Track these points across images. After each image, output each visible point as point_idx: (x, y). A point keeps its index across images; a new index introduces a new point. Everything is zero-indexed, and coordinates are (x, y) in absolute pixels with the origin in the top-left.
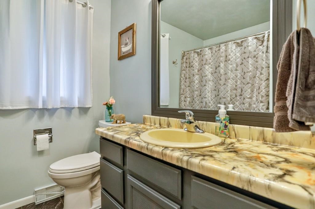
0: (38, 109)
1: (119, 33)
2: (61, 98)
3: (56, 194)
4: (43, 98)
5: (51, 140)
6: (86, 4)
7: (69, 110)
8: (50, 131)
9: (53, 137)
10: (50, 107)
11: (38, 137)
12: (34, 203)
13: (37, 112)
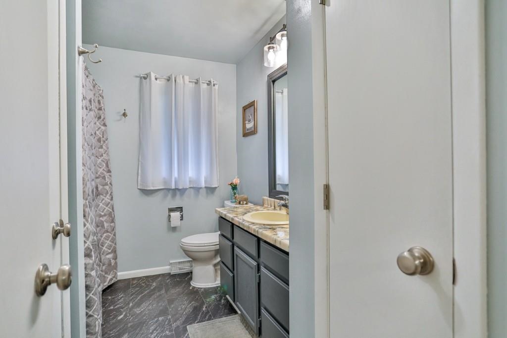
0: (171, 189)
1: (243, 107)
2: (190, 178)
3: (186, 269)
4: (175, 178)
5: (182, 218)
6: (210, 81)
7: (197, 189)
8: (180, 209)
9: (184, 215)
10: (180, 188)
11: (172, 214)
12: (170, 273)
13: (171, 191)
